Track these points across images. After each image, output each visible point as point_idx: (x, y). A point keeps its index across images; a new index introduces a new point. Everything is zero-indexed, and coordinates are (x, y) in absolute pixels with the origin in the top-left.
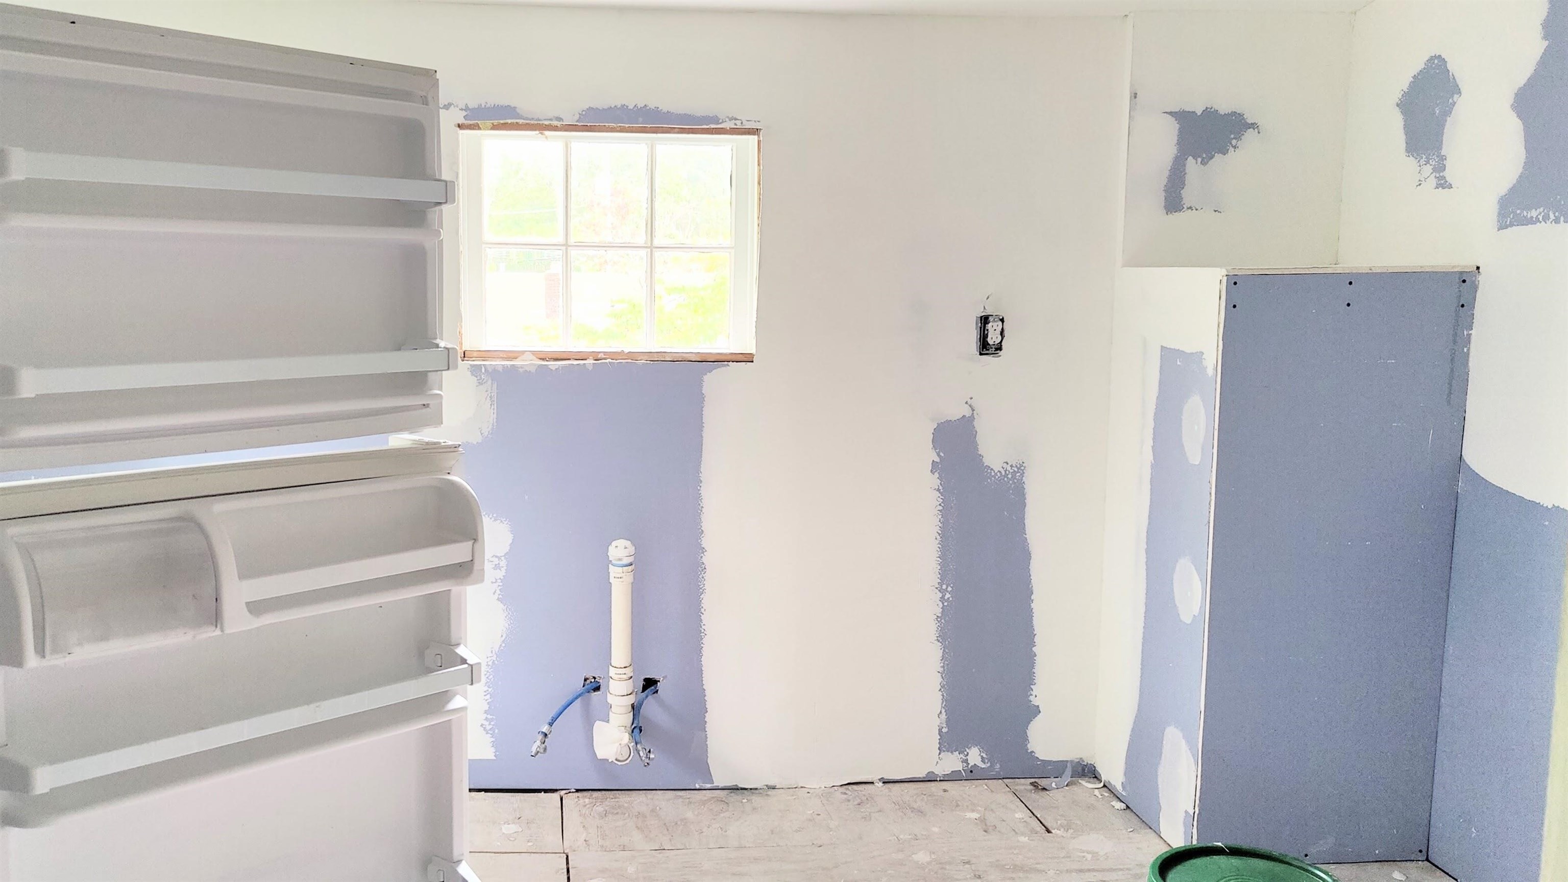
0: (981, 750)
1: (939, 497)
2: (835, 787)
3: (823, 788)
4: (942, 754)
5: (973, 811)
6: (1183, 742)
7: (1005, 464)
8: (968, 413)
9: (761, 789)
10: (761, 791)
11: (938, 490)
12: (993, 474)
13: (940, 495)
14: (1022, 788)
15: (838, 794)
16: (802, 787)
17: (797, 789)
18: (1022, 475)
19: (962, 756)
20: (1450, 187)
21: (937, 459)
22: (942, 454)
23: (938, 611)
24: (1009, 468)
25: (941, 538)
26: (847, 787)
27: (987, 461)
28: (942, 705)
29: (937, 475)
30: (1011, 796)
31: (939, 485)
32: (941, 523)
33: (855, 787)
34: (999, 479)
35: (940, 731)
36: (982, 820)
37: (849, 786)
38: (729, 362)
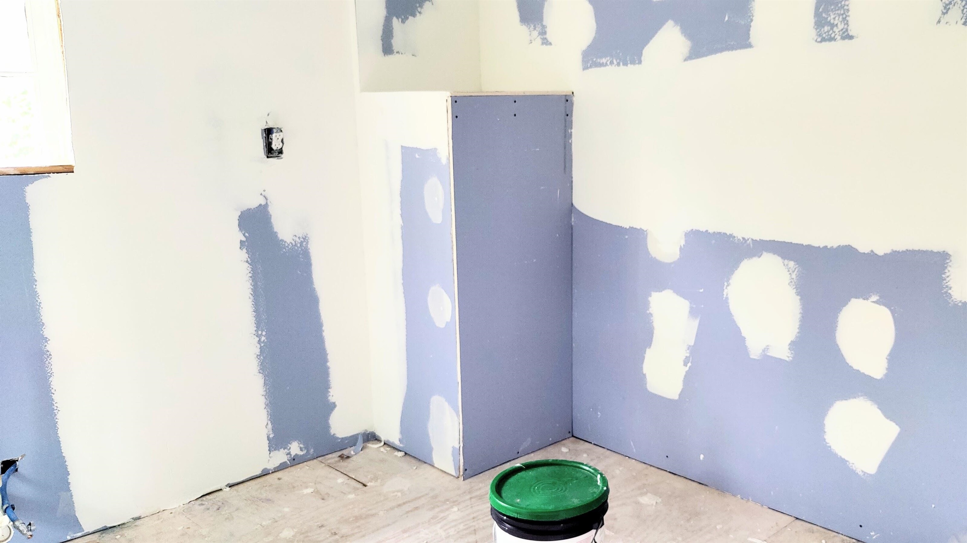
0: (299, 442)
1: (249, 267)
2: (192, 502)
3: (182, 505)
4: (271, 453)
5: (307, 487)
6: (446, 404)
7: (295, 237)
8: (263, 203)
9: (127, 523)
10: (129, 524)
11: (247, 262)
12: (287, 245)
13: (249, 265)
14: (333, 461)
15: (196, 506)
16: (164, 510)
17: (159, 513)
18: (307, 243)
19: (286, 450)
20: (550, 44)
21: (244, 239)
22: (247, 234)
23: (258, 351)
24: (297, 240)
25: (253, 296)
26: (201, 499)
27: (281, 236)
28: (268, 418)
29: (245, 250)
30: (327, 468)
31: (248, 258)
32: (252, 286)
33: (207, 497)
34: (292, 248)
35: (268, 437)
36: (317, 492)
37: (202, 497)
38: (50, 173)
